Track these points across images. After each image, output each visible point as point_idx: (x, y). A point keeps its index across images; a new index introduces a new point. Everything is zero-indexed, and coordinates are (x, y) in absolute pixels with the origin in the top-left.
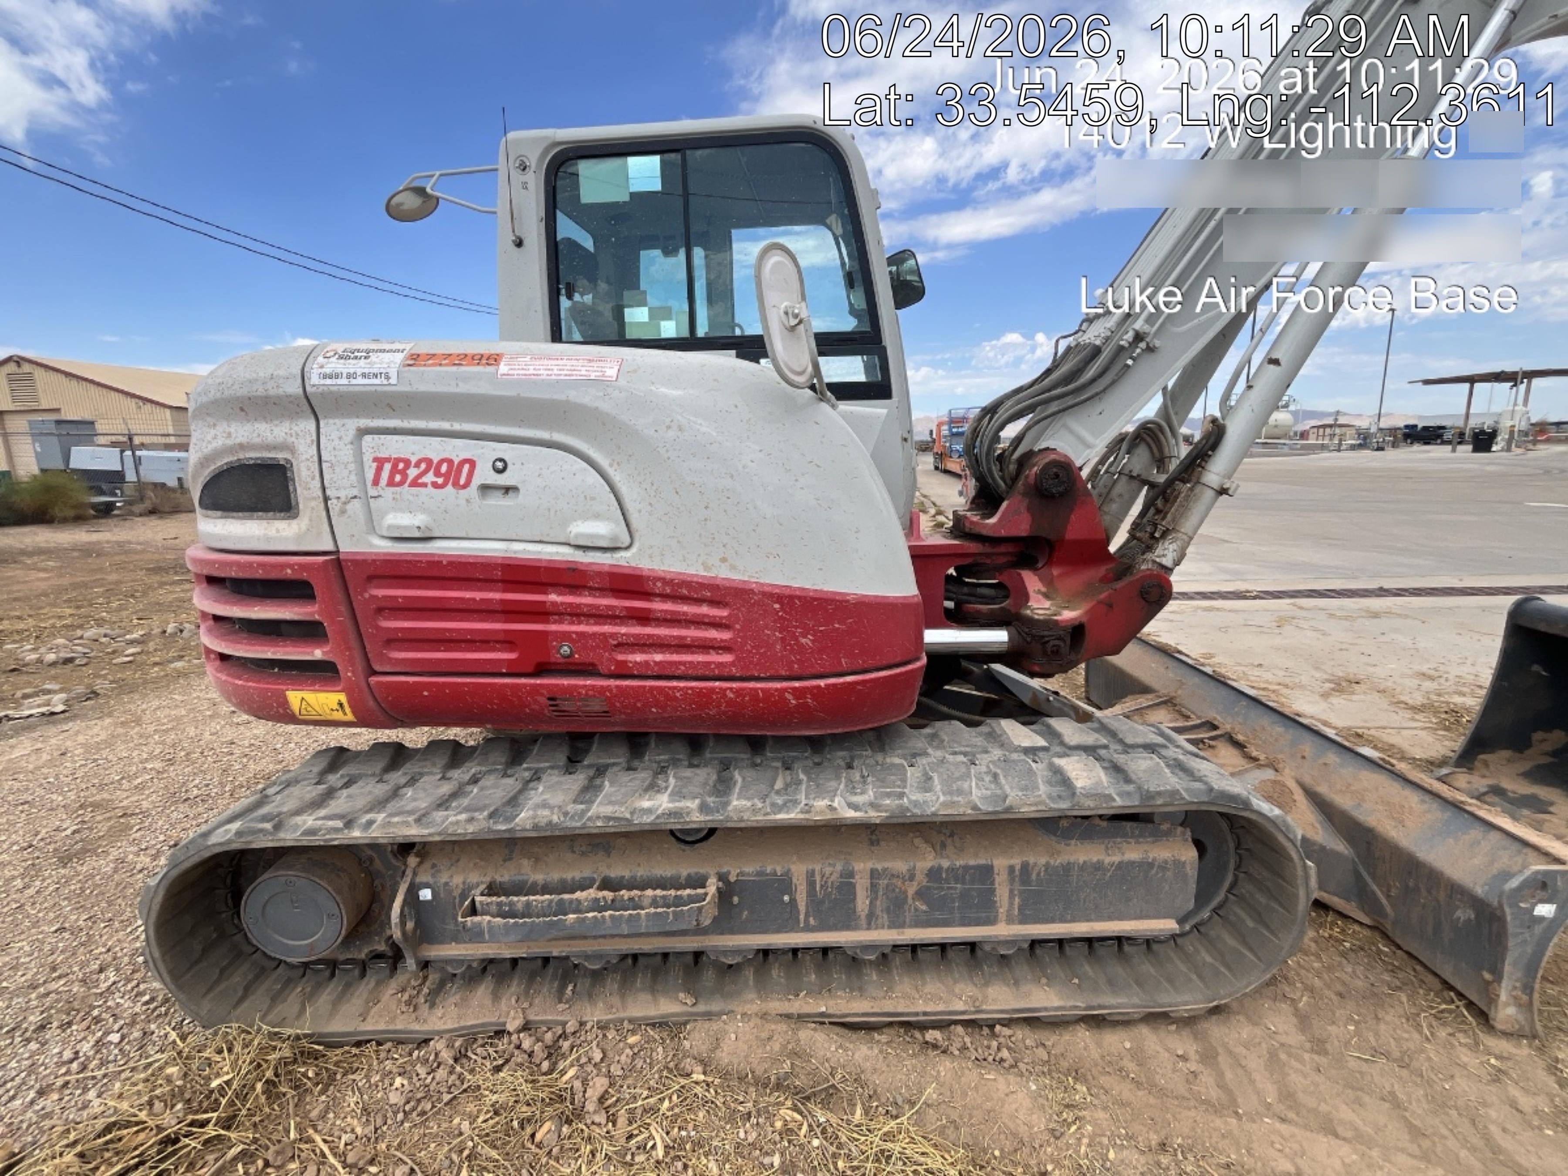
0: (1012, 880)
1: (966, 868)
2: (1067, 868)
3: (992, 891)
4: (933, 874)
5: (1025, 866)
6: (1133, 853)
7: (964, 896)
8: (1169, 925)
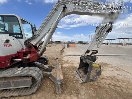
0: (12, 83)
1: (7, 82)
2: (18, 81)
3: (11, 84)
4: (4, 82)
5: (14, 81)
6: (25, 79)
7: (8, 84)
8: (29, 86)
